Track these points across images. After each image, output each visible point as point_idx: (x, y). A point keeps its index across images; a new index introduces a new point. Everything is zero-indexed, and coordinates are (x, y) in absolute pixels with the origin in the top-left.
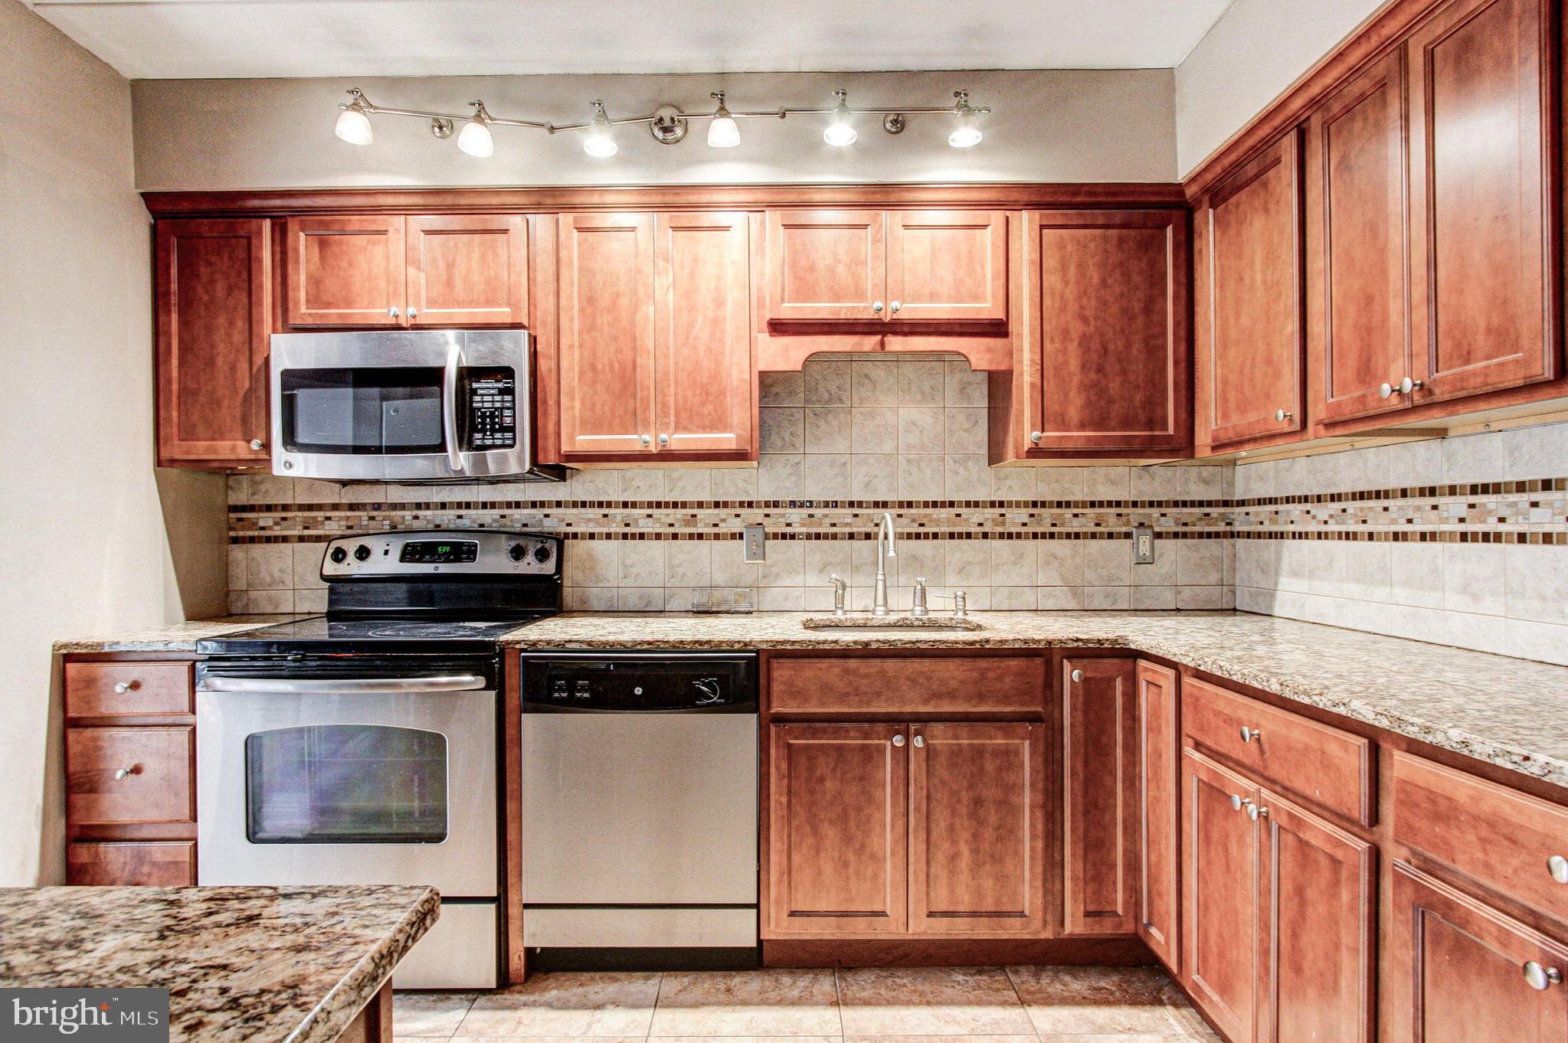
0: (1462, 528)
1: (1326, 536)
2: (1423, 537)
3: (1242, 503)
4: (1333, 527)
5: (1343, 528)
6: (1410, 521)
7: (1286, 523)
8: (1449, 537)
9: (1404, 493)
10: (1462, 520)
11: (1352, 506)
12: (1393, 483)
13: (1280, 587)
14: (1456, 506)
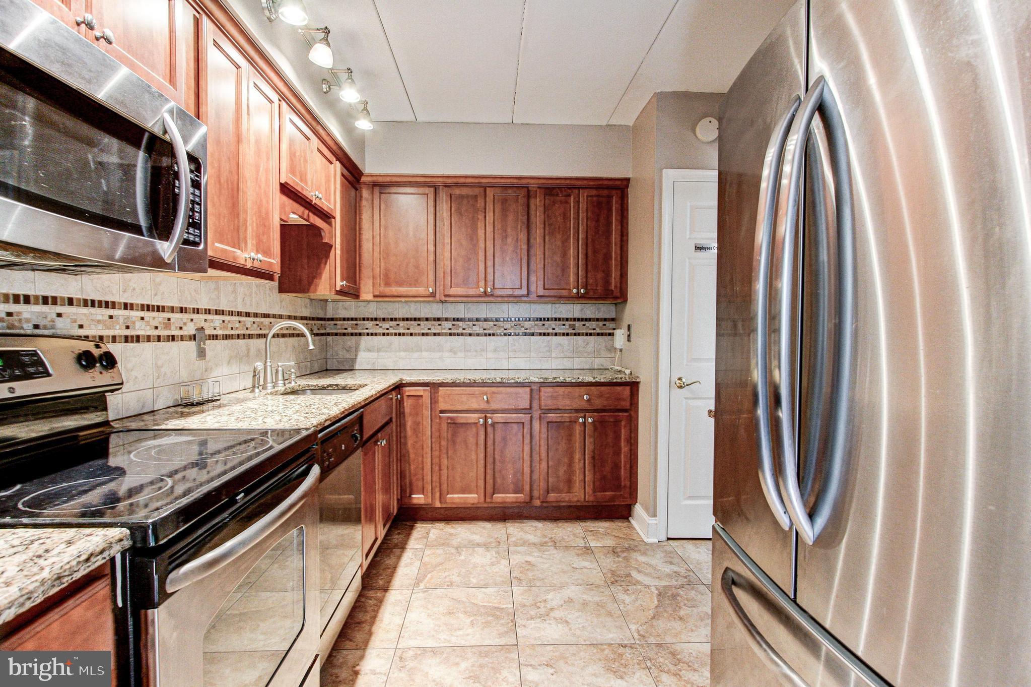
0: (450, 331)
1: (388, 334)
2: (435, 334)
3: (332, 319)
4: (391, 331)
5: (397, 331)
6: (429, 329)
7: (363, 329)
8: (445, 334)
9: (427, 319)
10: (450, 329)
11: (402, 323)
12: (423, 316)
13: (359, 356)
14: (449, 324)
